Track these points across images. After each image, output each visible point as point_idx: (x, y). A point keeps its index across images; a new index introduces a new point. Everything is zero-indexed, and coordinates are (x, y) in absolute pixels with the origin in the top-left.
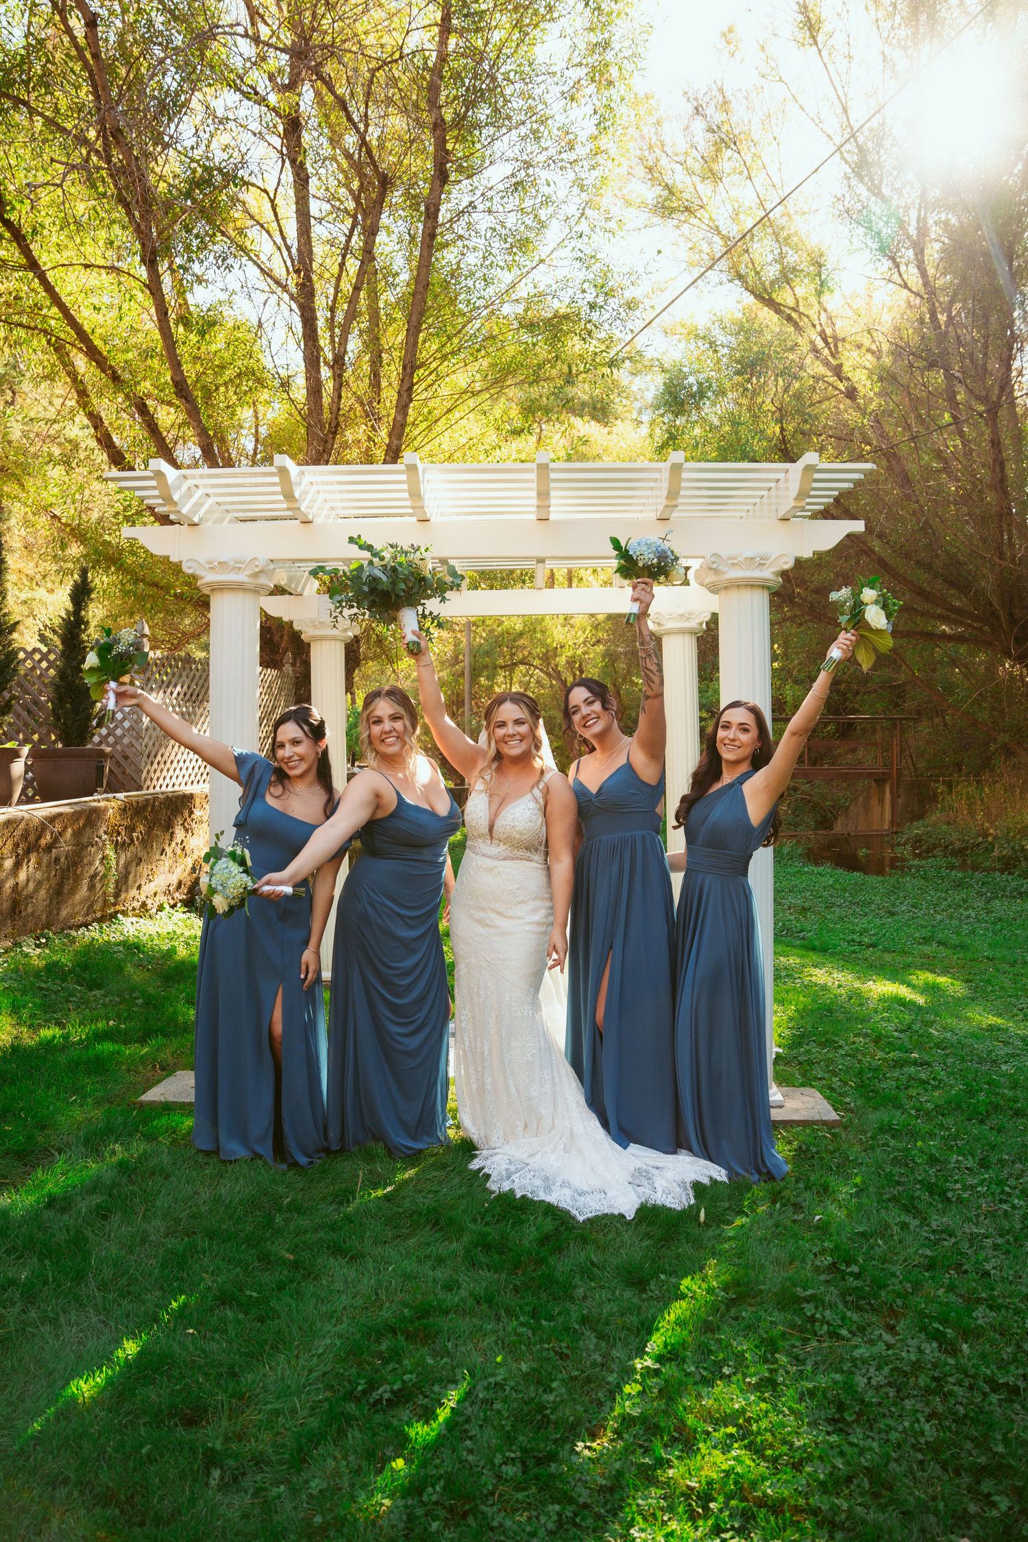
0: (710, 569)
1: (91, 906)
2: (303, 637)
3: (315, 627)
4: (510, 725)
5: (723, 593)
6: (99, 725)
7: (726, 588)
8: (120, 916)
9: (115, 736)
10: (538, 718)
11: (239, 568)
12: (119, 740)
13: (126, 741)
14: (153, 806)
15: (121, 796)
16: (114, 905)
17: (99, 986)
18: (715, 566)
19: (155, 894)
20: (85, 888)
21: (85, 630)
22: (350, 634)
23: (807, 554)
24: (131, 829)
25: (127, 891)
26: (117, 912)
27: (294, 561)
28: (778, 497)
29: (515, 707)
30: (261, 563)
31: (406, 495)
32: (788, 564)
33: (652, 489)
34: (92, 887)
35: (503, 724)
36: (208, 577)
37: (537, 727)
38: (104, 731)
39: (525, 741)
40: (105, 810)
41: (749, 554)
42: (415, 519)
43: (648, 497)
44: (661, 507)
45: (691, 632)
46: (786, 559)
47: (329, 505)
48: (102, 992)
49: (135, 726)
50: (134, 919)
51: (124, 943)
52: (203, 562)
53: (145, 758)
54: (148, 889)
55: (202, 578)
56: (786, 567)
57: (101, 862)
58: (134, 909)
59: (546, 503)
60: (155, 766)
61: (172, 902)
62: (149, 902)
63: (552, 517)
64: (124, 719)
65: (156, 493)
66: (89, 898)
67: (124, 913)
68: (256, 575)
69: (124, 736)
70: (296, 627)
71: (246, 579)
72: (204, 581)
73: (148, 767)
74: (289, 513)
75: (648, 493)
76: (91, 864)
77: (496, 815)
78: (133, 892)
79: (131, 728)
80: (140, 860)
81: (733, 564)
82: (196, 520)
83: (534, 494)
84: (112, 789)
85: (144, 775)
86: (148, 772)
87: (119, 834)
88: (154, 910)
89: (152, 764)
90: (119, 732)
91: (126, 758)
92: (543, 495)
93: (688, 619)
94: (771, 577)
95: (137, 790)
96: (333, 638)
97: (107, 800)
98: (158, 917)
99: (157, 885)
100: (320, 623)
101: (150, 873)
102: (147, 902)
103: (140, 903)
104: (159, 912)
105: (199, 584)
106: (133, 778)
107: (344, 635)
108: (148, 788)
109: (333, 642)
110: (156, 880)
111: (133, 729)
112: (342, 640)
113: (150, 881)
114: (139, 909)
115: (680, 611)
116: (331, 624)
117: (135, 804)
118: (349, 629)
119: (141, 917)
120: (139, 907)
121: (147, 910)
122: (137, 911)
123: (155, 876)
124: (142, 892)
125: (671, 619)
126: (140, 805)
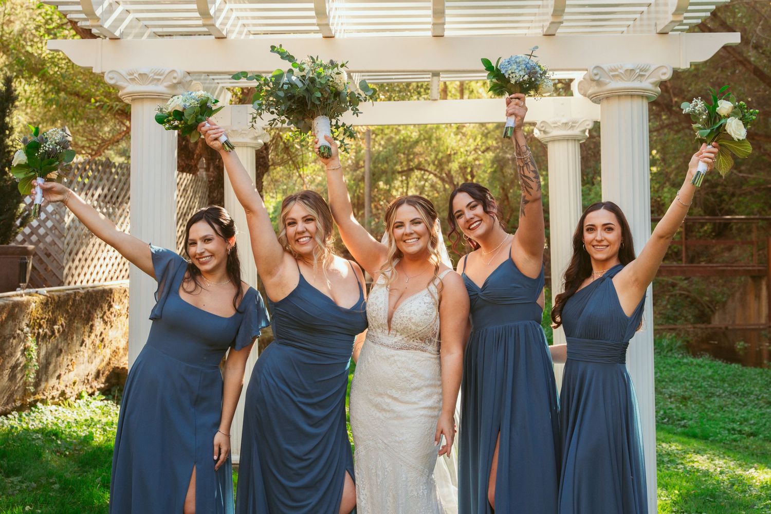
0: (593, 80)
1: (12, 395)
4: (407, 224)
5: (605, 102)
6: (23, 224)
7: (607, 98)
8: (39, 405)
9: (38, 235)
10: (434, 218)
11: (159, 80)
12: (41, 238)
13: (48, 239)
14: (74, 300)
15: (44, 290)
16: (34, 394)
17: (16, 473)
18: (597, 78)
19: (74, 383)
20: (6, 378)
21: (10, 135)
22: (261, 141)
23: (684, 65)
24: (51, 322)
25: (47, 380)
26: (36, 401)
27: (208, 74)
28: (657, 12)
29: (412, 208)
30: (179, 75)
31: (313, 13)
32: (667, 75)
33: (539, 7)
34: (12, 377)
35: (401, 225)
36: (128, 88)
37: (432, 226)
38: (27, 230)
39: (422, 239)
40: (28, 304)
41: (630, 67)
42: (320, 36)
43: (535, 14)
44: (547, 24)
45: (574, 139)
46: (664, 70)
47: (240, 22)
48: (20, 478)
49: (57, 225)
50: (54, 407)
51: (42, 431)
52: (124, 73)
53: (66, 256)
54: (67, 378)
55: (124, 88)
56: (665, 78)
57: (23, 354)
58: (53, 398)
59: (440, 21)
60: (76, 262)
61: (90, 391)
62: (68, 391)
63: (447, 33)
64: (47, 219)
65: (79, 8)
66: (10, 387)
67: (44, 402)
68: (174, 87)
69: (46, 234)
72: (125, 91)
73: (70, 264)
74: (205, 29)
75: (536, 10)
76: (12, 355)
77: (395, 308)
78: (53, 381)
79: (54, 227)
80: (61, 351)
81: (614, 76)
82: (117, 34)
83: (430, 12)
84: (35, 283)
85: (66, 271)
86: (70, 268)
87: (40, 326)
88: (73, 399)
89: (73, 261)
90: (42, 231)
91: (49, 255)
92: (439, 13)
93: (572, 127)
94: (651, 87)
95: (59, 285)
96: (245, 146)
97: (30, 294)
98: (76, 405)
99: (76, 375)
100: (233, 131)
101: (70, 364)
102: (66, 391)
103: (60, 392)
104: (78, 401)
105: (120, 94)
106: (54, 274)
107: (255, 142)
108: (69, 283)
109: (245, 149)
110: (75, 370)
111: (56, 228)
112: (253, 147)
113: (70, 371)
114: (59, 398)
115: (564, 121)
116: (243, 132)
117: (56, 298)
118: (259, 136)
119: (60, 405)
120: (58, 396)
121: (66, 399)
122: (57, 400)
123: (75, 366)
124: (61, 381)
125: (555, 127)
126: (62, 299)
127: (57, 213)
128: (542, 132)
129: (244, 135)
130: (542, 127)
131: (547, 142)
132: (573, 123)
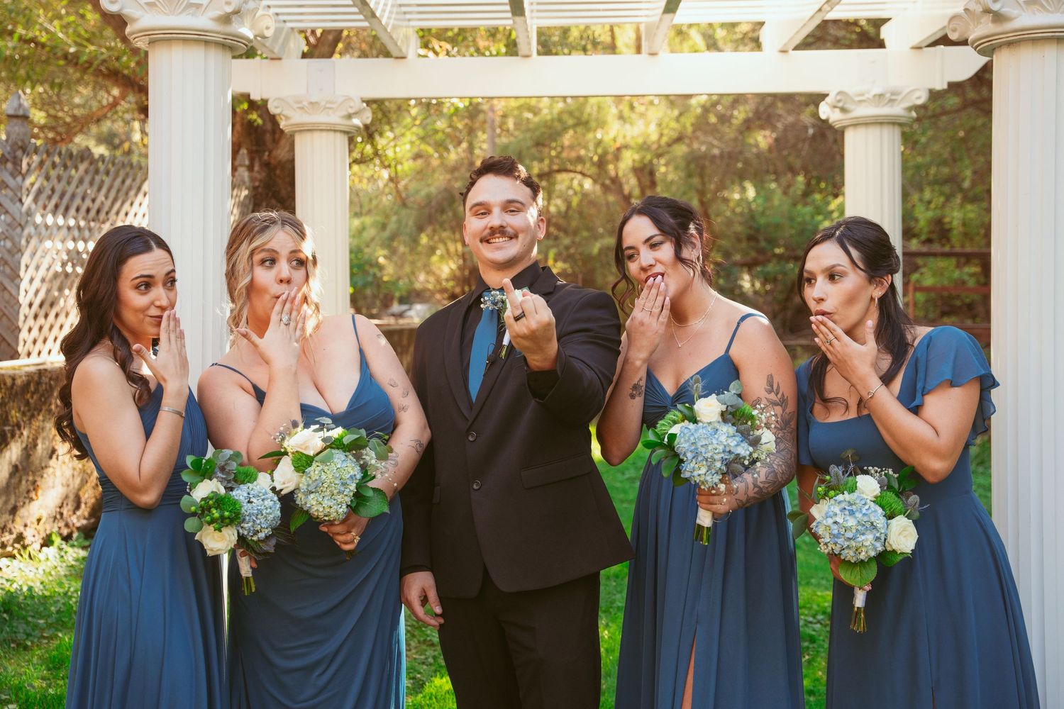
2: (283, 124)
3: (302, 108)
7: (1010, 44)
11: (199, 6)
18: (996, 6)
19: (39, 520)
22: (357, 122)
36: (143, 19)
45: (892, 122)
49: (7, 257)
50: (4, 562)
53: (24, 308)
54: (28, 513)
55: (134, 20)
61: (65, 532)
62: (29, 534)
68: (226, 19)
70: (273, 108)
71: (211, 25)
72: (137, 26)
73: (31, 322)
85: (23, 334)
86: (30, 330)
88: (37, 546)
89: (36, 316)
93: (891, 101)
95: (12, 358)
96: (333, 130)
98: (42, 556)
99: (41, 506)
100: (311, 103)
101: (32, 488)
102: (25, 534)
103: (14, 536)
104: (45, 549)
105: (128, 30)
106: (4, 339)
107: (348, 122)
108: (29, 354)
109: (331, 134)
110: (40, 498)
111: (6, 263)
112: (345, 132)
113: (31, 500)
114: (12, 546)
115: (877, 90)
116: (328, 106)
117: (9, 382)
118: (356, 113)
119: (14, 557)
120: (11, 542)
121: (25, 547)
122: (9, 549)
123: (40, 492)
124: (18, 519)
125: (860, 101)
126: (19, 382)
127: (7, 238)
128: (837, 110)
129: (331, 111)
130: (839, 101)
131: (845, 127)
132: (893, 94)
